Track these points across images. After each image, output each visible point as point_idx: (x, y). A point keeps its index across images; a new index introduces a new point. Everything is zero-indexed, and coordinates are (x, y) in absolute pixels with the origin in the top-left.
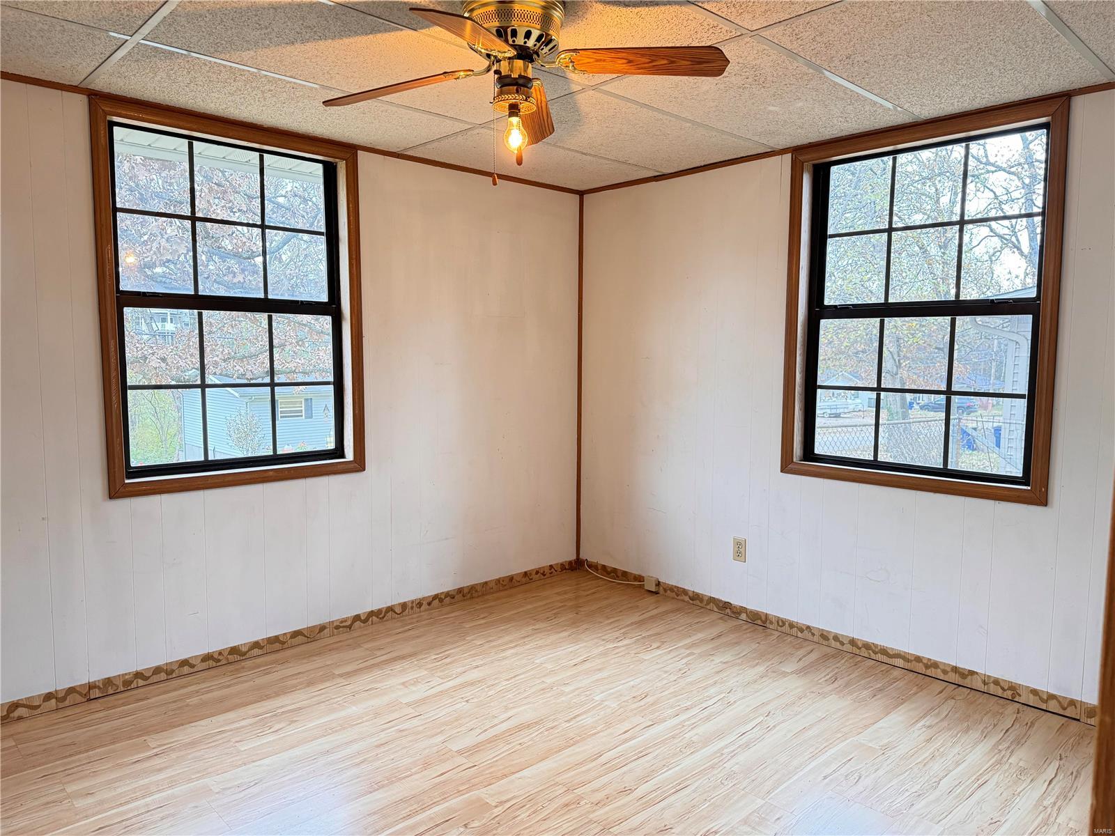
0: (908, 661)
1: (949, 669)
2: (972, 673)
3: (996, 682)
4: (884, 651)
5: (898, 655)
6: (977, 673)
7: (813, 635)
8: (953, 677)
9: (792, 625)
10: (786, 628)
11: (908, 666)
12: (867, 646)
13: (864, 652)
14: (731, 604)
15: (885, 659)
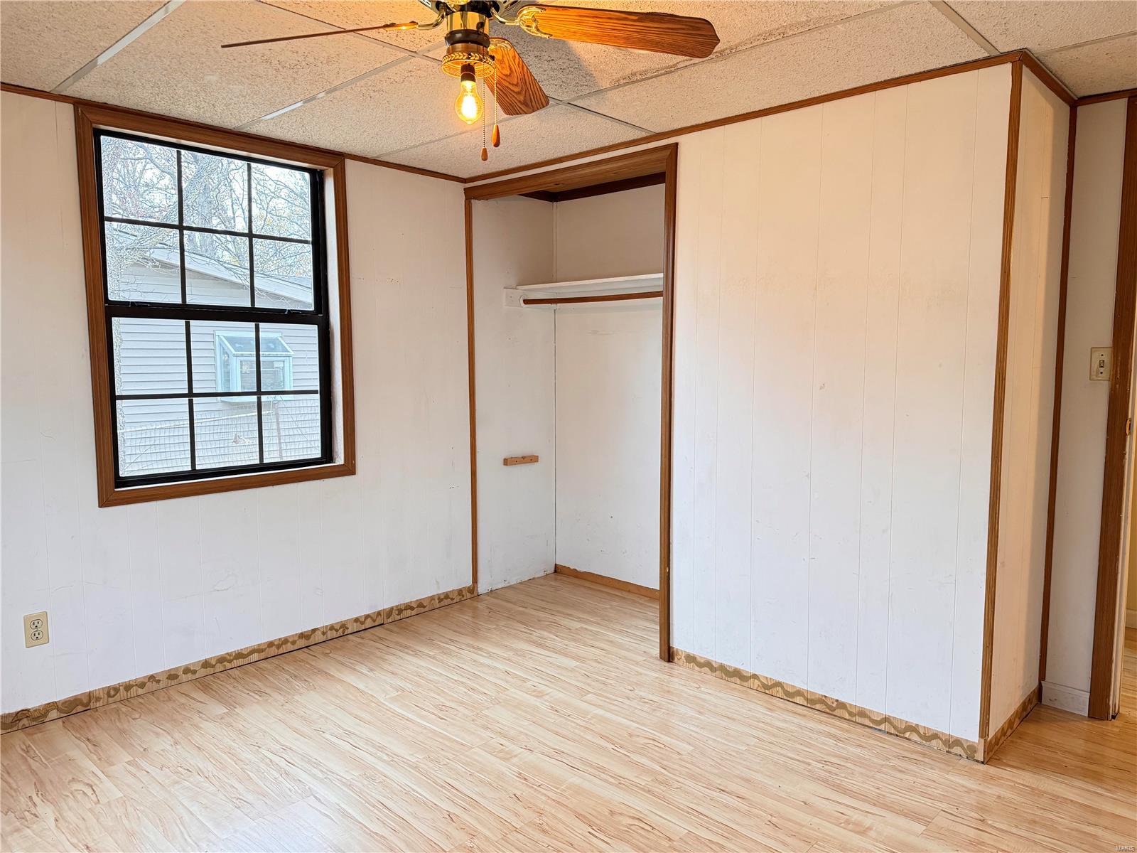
0: (262, 651)
1: (296, 638)
2: (314, 631)
3: (332, 628)
4: (239, 655)
5: (253, 651)
6: (317, 629)
7: (158, 682)
8: (302, 643)
9: (128, 687)
10: (122, 693)
11: (263, 655)
12: (221, 660)
13: (219, 667)
14: (28, 710)
15: (241, 662)
